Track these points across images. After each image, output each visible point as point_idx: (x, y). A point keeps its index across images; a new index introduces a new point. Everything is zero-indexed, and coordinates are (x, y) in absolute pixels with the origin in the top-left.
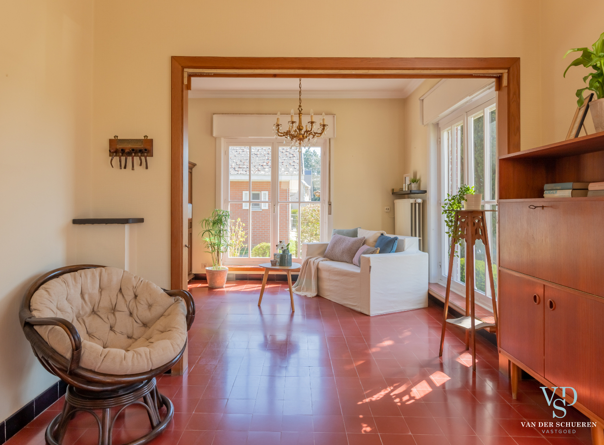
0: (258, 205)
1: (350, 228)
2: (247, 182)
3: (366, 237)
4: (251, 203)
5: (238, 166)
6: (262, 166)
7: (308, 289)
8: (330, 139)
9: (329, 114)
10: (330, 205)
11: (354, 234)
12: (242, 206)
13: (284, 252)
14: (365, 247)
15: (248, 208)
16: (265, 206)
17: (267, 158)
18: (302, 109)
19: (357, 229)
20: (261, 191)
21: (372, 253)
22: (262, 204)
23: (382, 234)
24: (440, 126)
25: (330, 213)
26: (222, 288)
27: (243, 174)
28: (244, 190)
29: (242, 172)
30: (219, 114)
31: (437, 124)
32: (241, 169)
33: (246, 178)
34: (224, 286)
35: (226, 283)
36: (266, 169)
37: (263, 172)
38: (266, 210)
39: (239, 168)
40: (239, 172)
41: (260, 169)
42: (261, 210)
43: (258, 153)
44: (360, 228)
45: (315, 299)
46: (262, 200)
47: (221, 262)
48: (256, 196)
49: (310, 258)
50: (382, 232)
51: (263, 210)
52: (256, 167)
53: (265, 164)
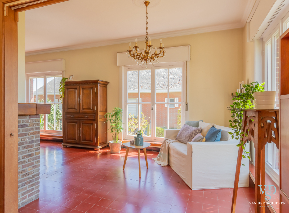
0: (173, 105)
1: (195, 120)
2: (167, 93)
3: (202, 128)
4: (169, 104)
5: (163, 85)
6: (176, 84)
7: (164, 160)
8: (187, 62)
9: (186, 45)
10: (187, 105)
11: (197, 125)
12: (165, 106)
13: (138, 135)
14: (199, 135)
15: (167, 107)
16: (176, 106)
17: (179, 80)
18: (148, 39)
19: (199, 121)
20: (174, 97)
21: (199, 141)
22: (175, 104)
23: (213, 126)
24: (264, 40)
25: (187, 110)
26: (118, 153)
27: (165, 89)
28: (166, 98)
29: (164, 88)
30: (120, 52)
31: (262, 39)
32: (164, 87)
33: (166, 91)
34: (119, 152)
35: (121, 150)
36: (178, 86)
37: (175, 88)
38: (177, 107)
39: (163, 86)
40: (163, 88)
41: (174, 86)
42: (175, 108)
43: (175, 78)
44: (202, 121)
45: (167, 167)
46: (175, 102)
47: (117, 138)
48: (172, 101)
49: (167, 139)
50: (213, 124)
51: (176, 108)
52: (172, 85)
53: (177, 83)
